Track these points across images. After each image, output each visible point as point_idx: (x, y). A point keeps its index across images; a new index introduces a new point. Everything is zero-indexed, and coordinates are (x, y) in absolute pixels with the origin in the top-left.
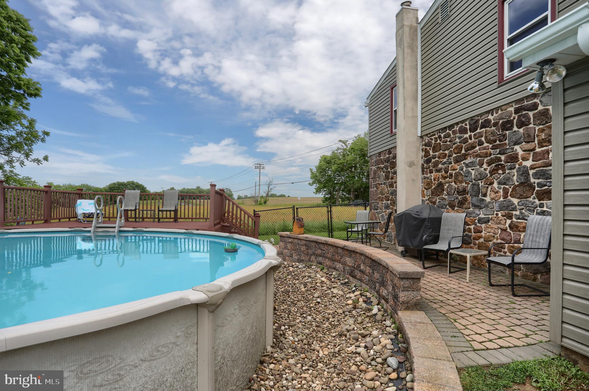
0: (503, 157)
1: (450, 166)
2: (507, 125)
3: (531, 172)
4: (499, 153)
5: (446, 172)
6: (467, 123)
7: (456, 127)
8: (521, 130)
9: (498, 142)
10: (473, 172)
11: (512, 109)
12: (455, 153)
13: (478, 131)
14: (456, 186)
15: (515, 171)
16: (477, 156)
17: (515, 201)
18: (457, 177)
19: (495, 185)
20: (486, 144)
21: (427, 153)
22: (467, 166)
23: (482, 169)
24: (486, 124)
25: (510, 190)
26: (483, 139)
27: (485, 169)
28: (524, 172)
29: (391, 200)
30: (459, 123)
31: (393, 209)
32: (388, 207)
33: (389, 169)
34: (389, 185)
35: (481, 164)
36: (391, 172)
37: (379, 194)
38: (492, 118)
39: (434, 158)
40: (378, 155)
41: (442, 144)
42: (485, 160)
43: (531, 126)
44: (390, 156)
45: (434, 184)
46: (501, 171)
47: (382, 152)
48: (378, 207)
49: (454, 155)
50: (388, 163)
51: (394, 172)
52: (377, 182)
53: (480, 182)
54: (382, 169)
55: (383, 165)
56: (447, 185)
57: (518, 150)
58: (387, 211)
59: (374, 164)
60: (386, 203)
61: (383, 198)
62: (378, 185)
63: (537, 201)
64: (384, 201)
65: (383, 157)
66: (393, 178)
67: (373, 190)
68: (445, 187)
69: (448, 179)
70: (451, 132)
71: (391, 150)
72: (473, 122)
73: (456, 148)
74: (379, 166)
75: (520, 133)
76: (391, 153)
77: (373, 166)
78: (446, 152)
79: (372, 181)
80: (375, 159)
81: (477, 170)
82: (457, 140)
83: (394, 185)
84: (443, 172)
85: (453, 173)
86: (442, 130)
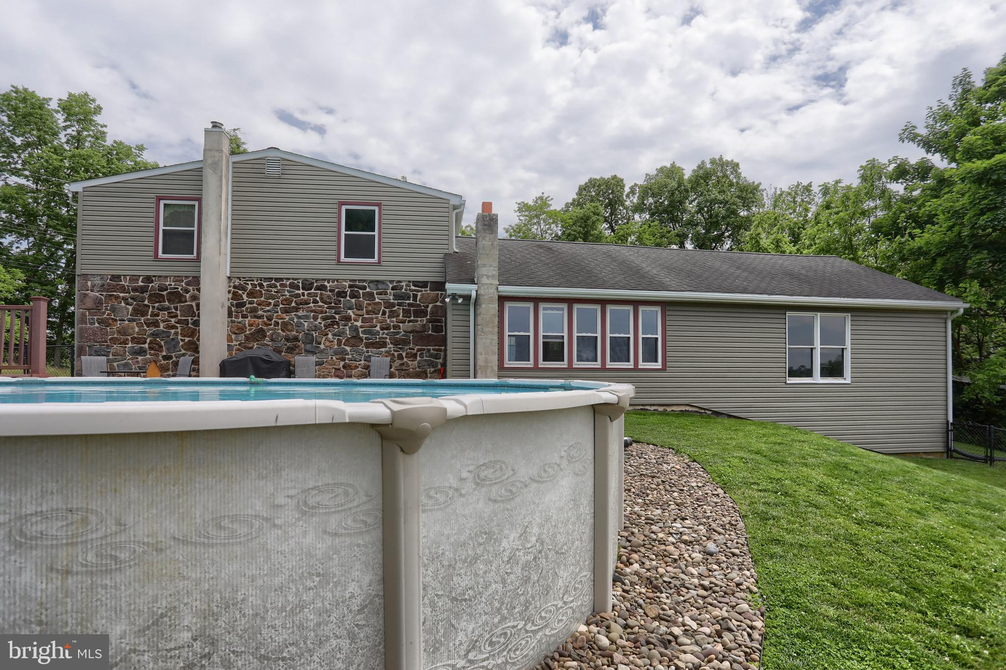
0: (337, 316)
1: (275, 315)
2: (342, 294)
3: (360, 330)
4: (335, 313)
5: (269, 319)
6: (300, 281)
7: (285, 281)
8: (353, 300)
9: (333, 304)
10: (306, 324)
11: (347, 284)
12: (283, 304)
13: (313, 291)
14: (284, 334)
15: (347, 327)
16: (312, 311)
17: (348, 348)
18: (285, 326)
19: (330, 336)
20: (320, 304)
21: (235, 296)
22: (299, 317)
23: (316, 322)
24: (322, 288)
25: (344, 341)
26: (318, 299)
27: (320, 323)
28: (356, 329)
29: (151, 343)
30: (289, 279)
31: (157, 355)
32: (142, 352)
33: (146, 302)
34: (145, 323)
35: (315, 318)
36: (153, 307)
37: (113, 333)
38: (328, 285)
39: (250, 303)
40: (109, 277)
41: (263, 292)
42: (320, 316)
43: (361, 299)
44: (151, 285)
45: (250, 330)
46: (336, 326)
47: (125, 276)
48: (109, 352)
49: (281, 306)
50: (143, 293)
51: (160, 307)
52: (105, 316)
53: (314, 333)
54: (125, 299)
55: (127, 294)
56: (271, 332)
57: (351, 314)
58: (140, 358)
59: (95, 289)
60: (136, 348)
61: (127, 339)
62: (110, 321)
63: (364, 349)
64: (130, 345)
65: (127, 284)
66: (158, 315)
67: (92, 326)
68: (268, 334)
69: (272, 326)
70: (278, 284)
71: (154, 279)
72: (307, 283)
73: (285, 300)
74: (115, 293)
75: (352, 303)
76: (152, 282)
77: (92, 291)
78: (270, 301)
79: (85, 313)
80: (98, 282)
81: (312, 323)
82: (286, 293)
83: (162, 325)
84: (265, 319)
85: (280, 321)
86: (265, 278)
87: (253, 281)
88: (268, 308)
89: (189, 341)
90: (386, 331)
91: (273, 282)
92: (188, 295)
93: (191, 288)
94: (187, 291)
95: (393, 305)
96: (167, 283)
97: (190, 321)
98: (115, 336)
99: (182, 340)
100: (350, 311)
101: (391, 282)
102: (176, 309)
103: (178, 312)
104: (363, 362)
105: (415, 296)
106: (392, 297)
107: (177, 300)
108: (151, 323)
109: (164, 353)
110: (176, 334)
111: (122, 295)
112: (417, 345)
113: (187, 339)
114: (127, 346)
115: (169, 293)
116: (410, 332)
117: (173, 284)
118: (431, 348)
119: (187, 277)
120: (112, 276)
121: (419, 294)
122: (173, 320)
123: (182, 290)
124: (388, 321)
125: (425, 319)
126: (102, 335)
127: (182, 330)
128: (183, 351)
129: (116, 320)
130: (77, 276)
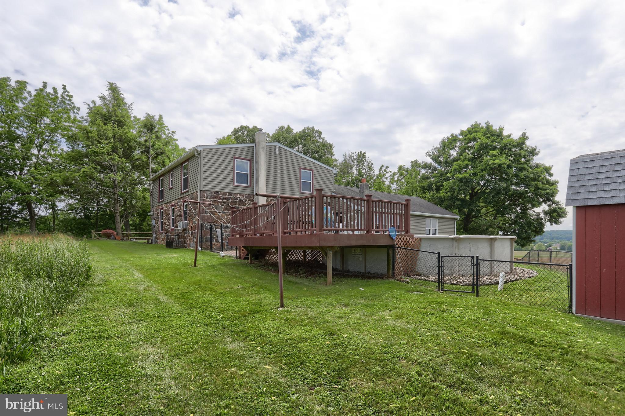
33: (230, 205)
34: (229, 214)
40: (214, 192)
44: (231, 197)
47: (220, 192)
50: (228, 200)
52: (212, 210)
55: (222, 201)
59: (208, 197)
60: (225, 225)
61: (222, 221)
65: (222, 196)
67: (207, 215)
71: (233, 194)
74: (217, 200)
79: (204, 208)
80: (210, 194)
92: (246, 203)
93: (247, 199)
94: (246, 201)
96: (238, 197)
98: (217, 220)
107: (242, 204)
111: (219, 201)
115: (239, 201)
123: (244, 200)
126: (212, 219)
129: (217, 213)
130: (200, 191)
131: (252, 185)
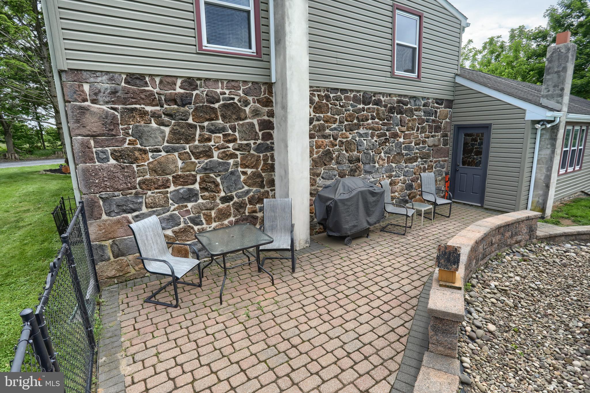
0: (387, 133)
1: (340, 133)
2: (391, 110)
3: (403, 146)
4: (387, 130)
5: (335, 139)
6: (362, 94)
7: (349, 93)
8: (399, 116)
9: (386, 121)
10: (365, 142)
11: (396, 100)
12: (347, 121)
13: (371, 106)
14: (348, 155)
15: (394, 144)
16: (370, 129)
17: (394, 165)
18: (349, 146)
19: (382, 154)
20: (377, 120)
22: (361, 135)
23: (373, 141)
24: (378, 103)
25: (391, 158)
26: (375, 114)
27: (376, 141)
28: (400, 146)
29: (203, 180)
30: (352, 91)
31: (213, 198)
32: (191, 196)
33: (190, 121)
34: (193, 153)
35: (372, 136)
36: (202, 128)
37: (142, 173)
38: (383, 99)
39: (318, 120)
40: (124, 76)
41: (330, 106)
42: (376, 133)
43: (404, 115)
44: (194, 93)
45: (317, 153)
46: (387, 144)
47: (150, 75)
48: (141, 203)
49: (346, 123)
50: (184, 105)
51: (213, 128)
52: (126, 145)
53: (370, 151)
54: (155, 116)
55: (158, 108)
56: (336, 153)
57: (398, 131)
58: (190, 205)
59: (100, 98)
60: (182, 191)
61: (168, 180)
62: (137, 154)
63: (404, 164)
64: (172, 188)
65: (157, 90)
66: (209, 140)
67: (104, 165)
68: (334, 156)
69: (338, 147)
70: (343, 97)
71: (198, 82)
72: (367, 96)
73: (350, 116)
74: (138, 106)
75: (397, 118)
76: (195, 89)
77: (94, 101)
78: (336, 116)
79: (88, 142)
80: (104, 85)
81: (370, 141)
82: (350, 107)
83: (216, 154)
84: (332, 139)
85: (344, 140)
86: (332, 89)
87: (320, 91)
88: (334, 126)
89: (254, 174)
90: (417, 146)
91: (339, 94)
92: (247, 109)
93: (250, 99)
94: (247, 103)
95: (423, 121)
96: (219, 91)
97: (253, 146)
98: (148, 177)
99: (244, 173)
100: (397, 128)
101: (423, 98)
102: (234, 129)
103: (237, 134)
104: (402, 177)
105: (436, 112)
106: (422, 113)
107: (234, 117)
108: (201, 153)
109: (222, 194)
110: (236, 165)
111: (149, 109)
112: (435, 158)
113: (249, 171)
114: (169, 190)
115: (224, 105)
116: (431, 147)
117: (227, 92)
118: (440, 159)
119: (245, 82)
120: (129, 75)
121: (438, 110)
122: (231, 145)
123: (239, 101)
124: (420, 136)
125: (439, 134)
126: (126, 177)
127: (242, 159)
128: (246, 188)
129: (145, 152)
130: (60, 72)
131: (264, 50)
